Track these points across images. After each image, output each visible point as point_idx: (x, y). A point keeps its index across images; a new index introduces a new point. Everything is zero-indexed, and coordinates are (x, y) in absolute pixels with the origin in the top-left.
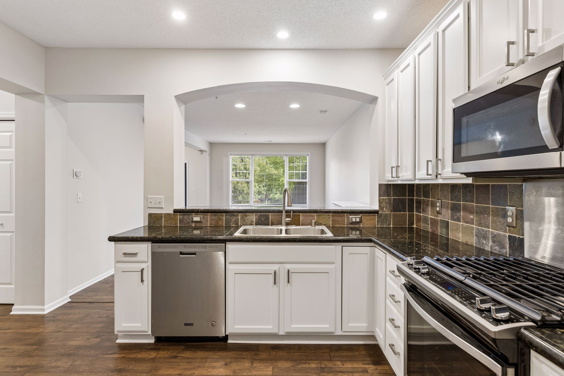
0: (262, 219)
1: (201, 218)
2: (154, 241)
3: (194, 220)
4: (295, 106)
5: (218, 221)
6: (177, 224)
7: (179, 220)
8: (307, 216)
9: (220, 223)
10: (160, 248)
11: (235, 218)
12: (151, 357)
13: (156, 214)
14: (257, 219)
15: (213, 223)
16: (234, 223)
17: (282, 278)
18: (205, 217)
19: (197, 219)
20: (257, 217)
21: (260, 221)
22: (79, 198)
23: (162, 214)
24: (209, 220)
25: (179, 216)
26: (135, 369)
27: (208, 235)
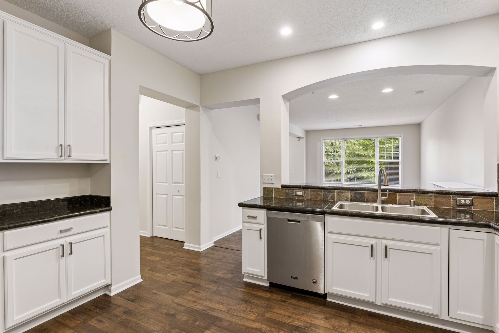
0: (357, 196)
1: (302, 193)
2: (269, 208)
3: (297, 194)
4: (387, 90)
5: (317, 196)
6: (284, 196)
7: (285, 193)
8: (404, 195)
9: (319, 197)
10: (273, 214)
11: (332, 194)
12: (267, 297)
13: (269, 188)
14: (352, 196)
15: (313, 197)
16: (331, 199)
17: (380, 252)
18: (306, 192)
19: (299, 193)
20: (352, 194)
21: (355, 198)
22: (218, 175)
23: (273, 188)
24: (309, 195)
25: (285, 191)
26: (256, 303)
27: (308, 207)
